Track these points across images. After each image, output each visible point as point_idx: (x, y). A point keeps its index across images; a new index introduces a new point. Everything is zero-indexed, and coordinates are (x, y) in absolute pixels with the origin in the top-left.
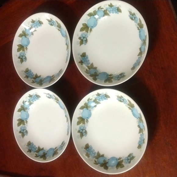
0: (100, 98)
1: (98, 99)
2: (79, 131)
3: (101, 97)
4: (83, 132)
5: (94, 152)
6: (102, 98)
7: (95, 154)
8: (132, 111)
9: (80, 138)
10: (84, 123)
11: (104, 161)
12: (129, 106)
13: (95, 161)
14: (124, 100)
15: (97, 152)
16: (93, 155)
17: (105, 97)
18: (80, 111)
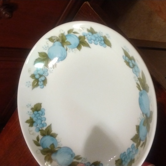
0: (93, 38)
1: (89, 38)
2: (33, 76)
3: (96, 38)
4: (40, 80)
5: (43, 122)
6: (97, 40)
7: (43, 127)
8: (141, 95)
9: (31, 87)
11: (53, 145)
12: (139, 82)
13: (38, 139)
14: (136, 67)
15: (48, 124)
16: (39, 126)
17: (103, 42)
18: (47, 44)
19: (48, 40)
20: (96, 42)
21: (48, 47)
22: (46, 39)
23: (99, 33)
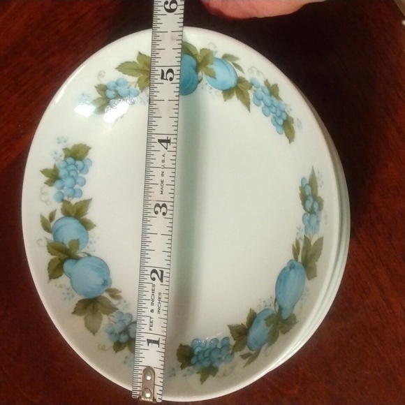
0: (69, 181)
1: (69, 192)
3: (69, 175)
10: (111, 309)
17: (80, 163)
18: (61, 286)
19: (53, 281)
20: (79, 180)
21: (68, 289)
22: (48, 283)
23: (56, 159)
